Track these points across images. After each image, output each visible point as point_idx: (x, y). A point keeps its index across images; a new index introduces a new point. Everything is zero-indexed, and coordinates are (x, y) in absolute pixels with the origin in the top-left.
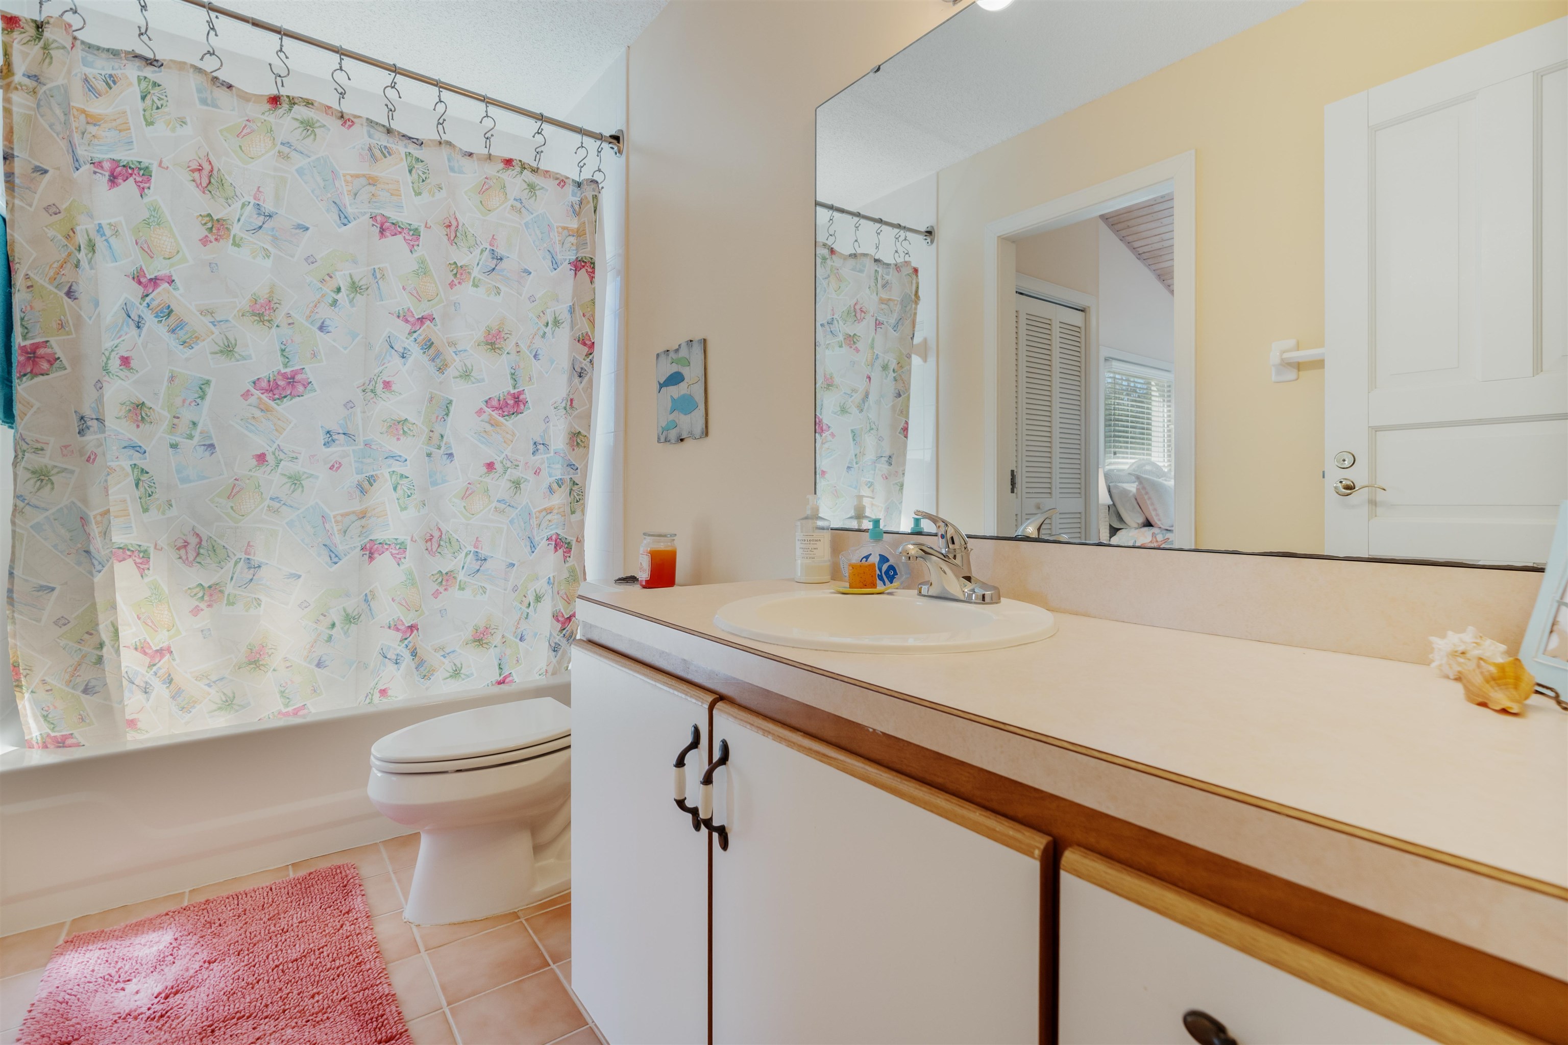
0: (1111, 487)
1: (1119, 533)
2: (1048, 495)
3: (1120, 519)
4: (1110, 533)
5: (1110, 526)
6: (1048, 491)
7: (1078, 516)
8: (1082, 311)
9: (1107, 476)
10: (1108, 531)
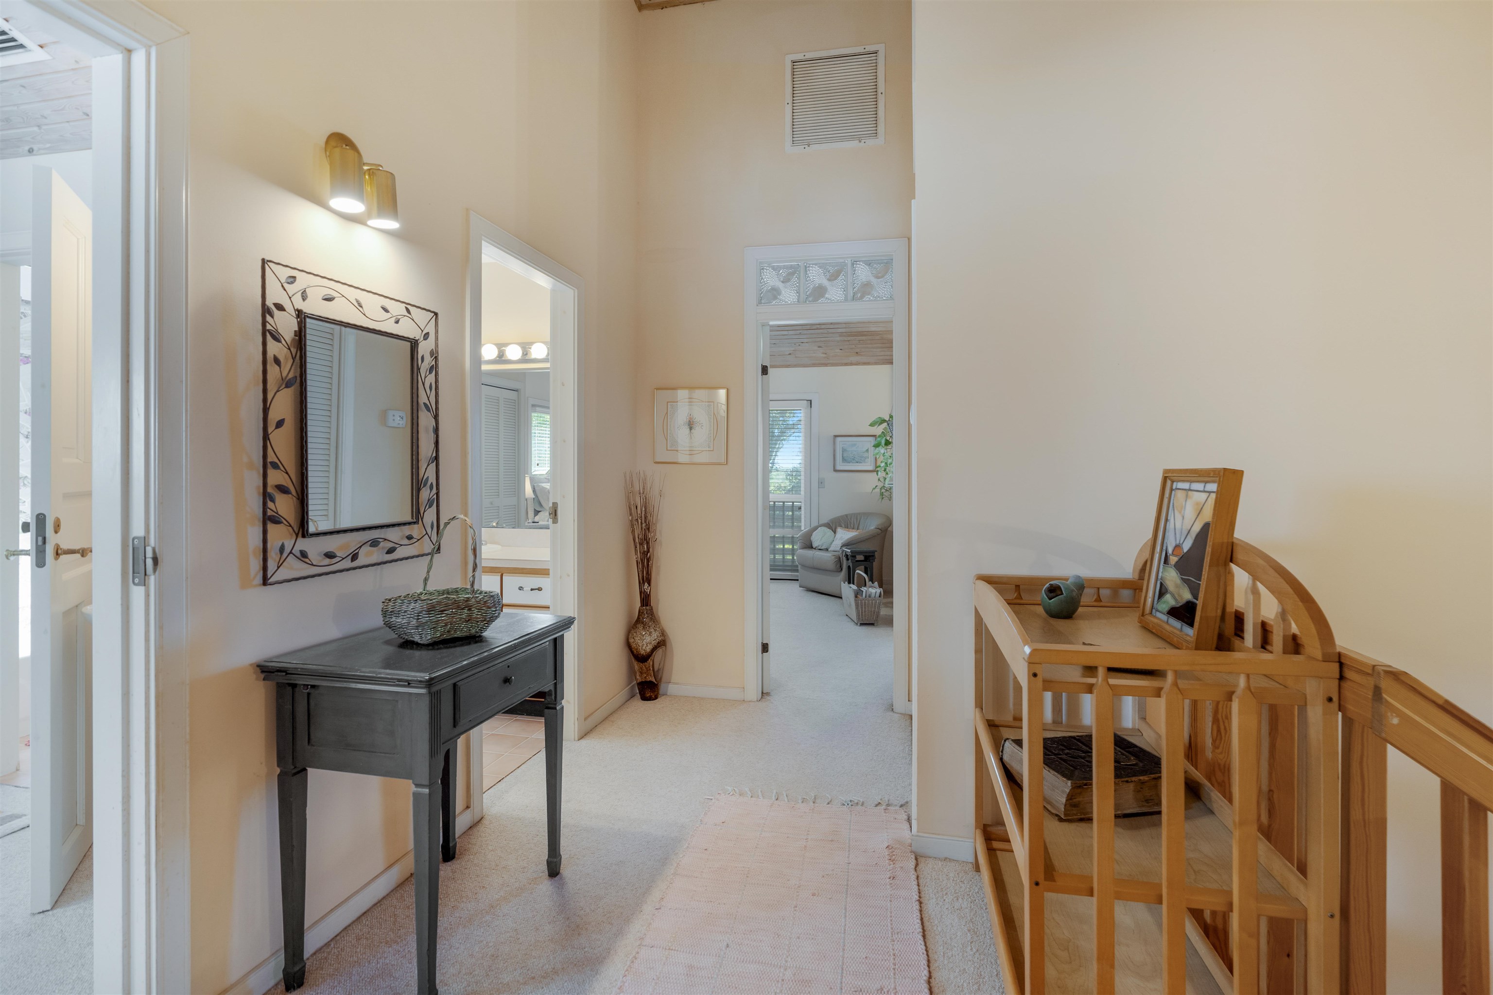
0: (535, 486)
1: (540, 514)
2: (497, 496)
3: (541, 505)
4: (534, 514)
5: (535, 509)
6: (497, 494)
7: (514, 507)
8: (516, 391)
9: (532, 480)
10: (533, 513)
